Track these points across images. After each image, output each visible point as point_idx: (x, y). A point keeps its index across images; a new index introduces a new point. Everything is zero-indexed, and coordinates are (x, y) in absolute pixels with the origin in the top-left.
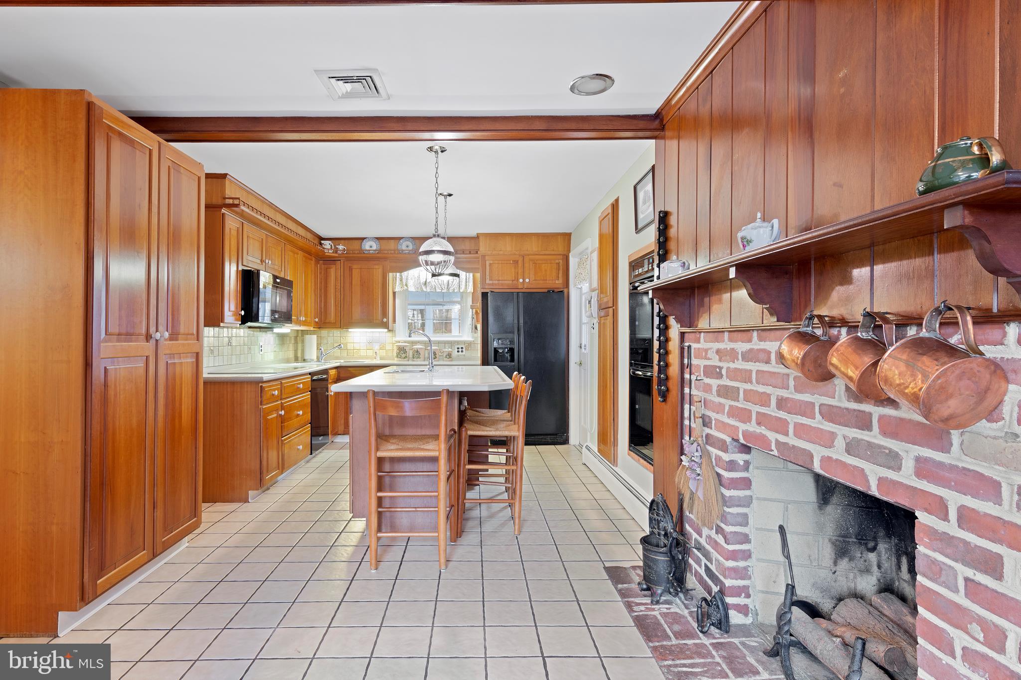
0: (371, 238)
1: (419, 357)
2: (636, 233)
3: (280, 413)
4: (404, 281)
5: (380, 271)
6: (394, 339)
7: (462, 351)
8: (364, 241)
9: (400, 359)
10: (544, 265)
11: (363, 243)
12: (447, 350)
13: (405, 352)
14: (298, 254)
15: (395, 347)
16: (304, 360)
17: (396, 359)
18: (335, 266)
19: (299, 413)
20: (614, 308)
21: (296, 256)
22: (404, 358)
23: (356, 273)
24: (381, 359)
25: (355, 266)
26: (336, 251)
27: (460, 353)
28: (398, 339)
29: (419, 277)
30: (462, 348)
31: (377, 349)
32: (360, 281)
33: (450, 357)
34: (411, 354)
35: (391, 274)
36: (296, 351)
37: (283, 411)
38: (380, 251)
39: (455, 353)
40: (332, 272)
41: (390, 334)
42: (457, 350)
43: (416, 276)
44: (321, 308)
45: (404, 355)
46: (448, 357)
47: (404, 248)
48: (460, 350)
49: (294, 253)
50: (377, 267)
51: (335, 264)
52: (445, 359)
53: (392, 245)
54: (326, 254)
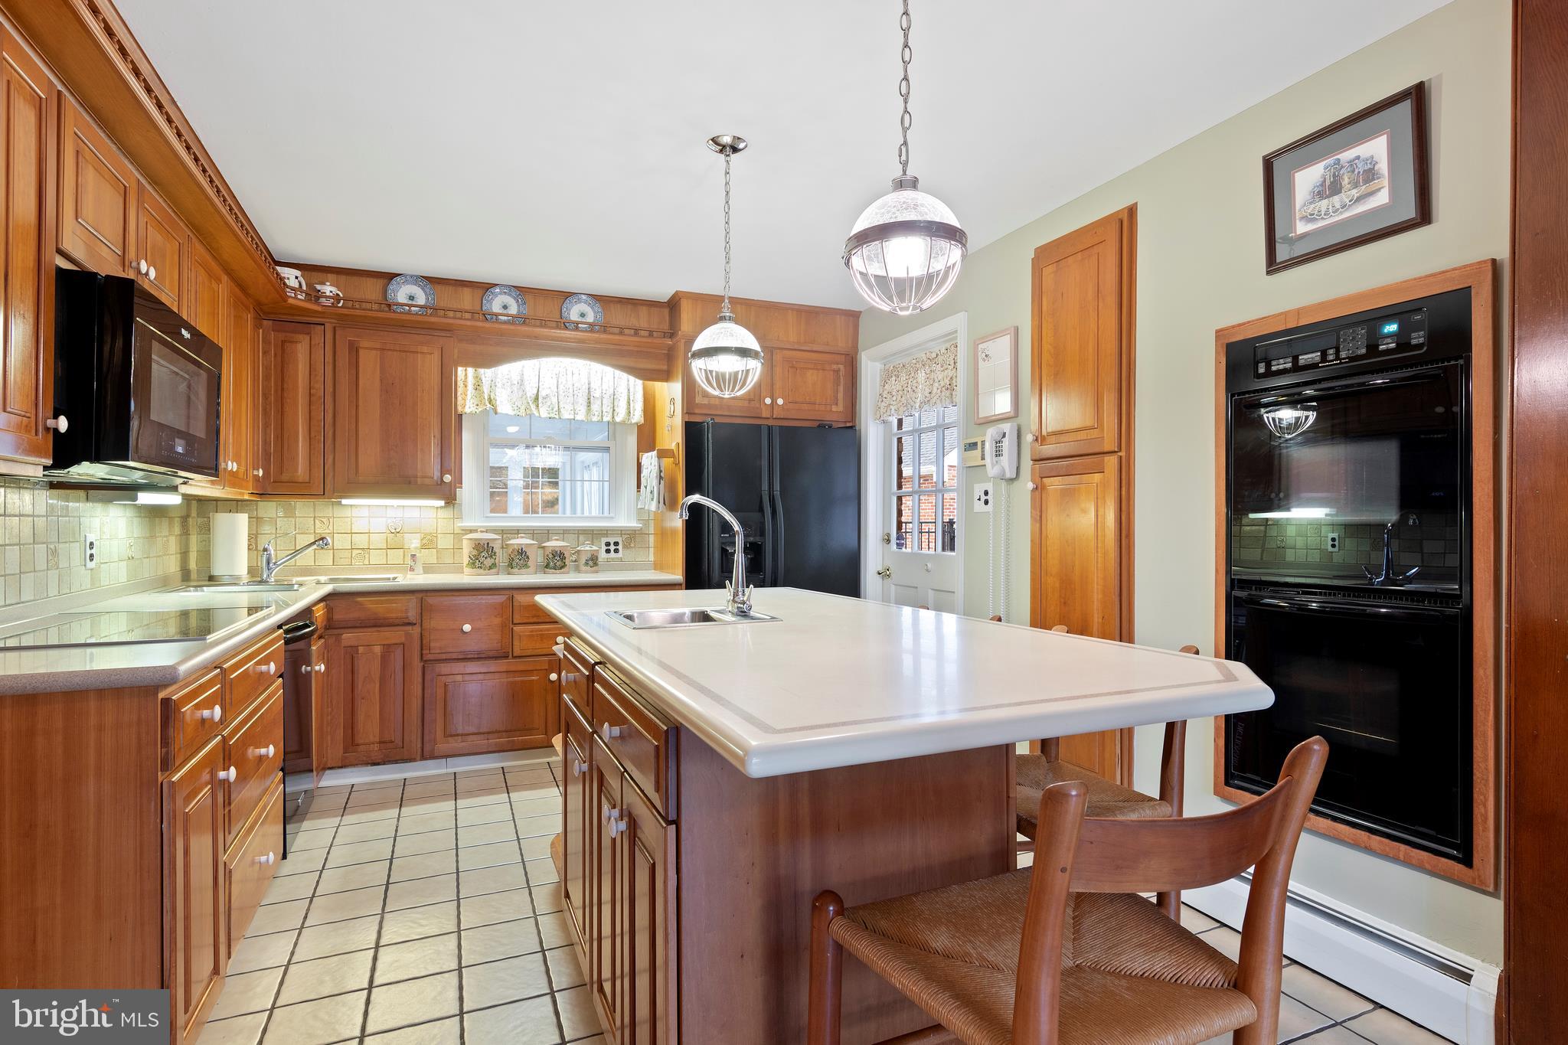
0: (412, 276)
1: (526, 566)
2: (1268, 273)
3: (222, 774)
4: (486, 389)
5: (435, 359)
6: (460, 524)
7: (616, 551)
8: (393, 282)
9: (482, 571)
10: (811, 371)
11: (391, 287)
12: (588, 548)
13: (492, 553)
14: (219, 281)
15: (465, 543)
16: (212, 579)
17: (467, 570)
18: (307, 338)
19: (263, 751)
20: (1122, 454)
21: (214, 285)
22: (490, 568)
23: (369, 360)
24: (428, 569)
25: (364, 343)
26: (314, 295)
27: (612, 554)
28: (468, 523)
29: (521, 383)
30: (616, 544)
31: (416, 548)
32: (381, 380)
33: (596, 564)
34: (501, 557)
35: (460, 370)
36: (184, 555)
37: (233, 769)
38: (432, 309)
39: (603, 555)
40: (301, 351)
41: (447, 513)
42: (604, 548)
43: (516, 379)
44: (266, 443)
45: (488, 562)
46: (591, 563)
47: (496, 307)
48: (612, 548)
49: (211, 275)
50: (425, 349)
51: (309, 333)
52: (584, 568)
53: (466, 300)
54: (291, 301)
